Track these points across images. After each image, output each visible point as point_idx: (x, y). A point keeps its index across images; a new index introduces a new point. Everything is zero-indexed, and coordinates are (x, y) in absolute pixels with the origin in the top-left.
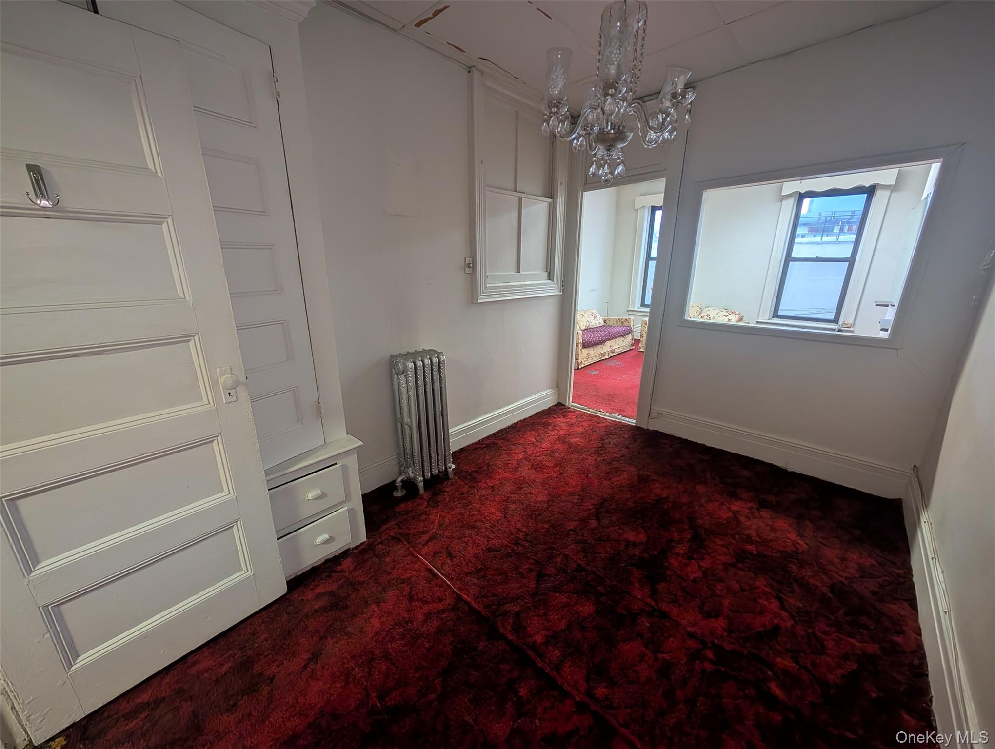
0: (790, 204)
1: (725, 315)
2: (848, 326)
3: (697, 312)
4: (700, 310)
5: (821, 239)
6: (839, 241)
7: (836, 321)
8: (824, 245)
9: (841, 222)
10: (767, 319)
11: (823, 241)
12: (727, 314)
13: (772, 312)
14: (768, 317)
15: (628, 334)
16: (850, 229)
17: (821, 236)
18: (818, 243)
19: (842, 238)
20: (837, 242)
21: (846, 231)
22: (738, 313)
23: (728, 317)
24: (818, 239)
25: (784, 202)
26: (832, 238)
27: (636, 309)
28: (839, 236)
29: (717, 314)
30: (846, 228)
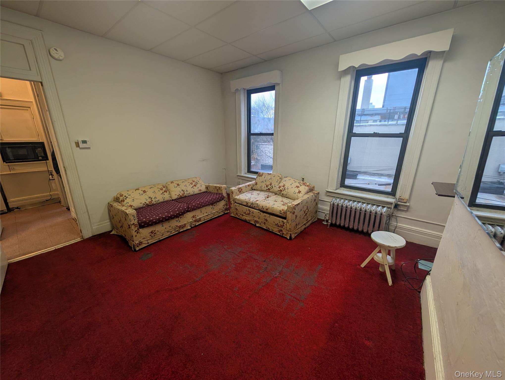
0: (347, 81)
1: (297, 187)
2: (404, 201)
3: (277, 182)
4: (279, 180)
5: (388, 123)
6: (398, 124)
7: (393, 193)
8: (389, 126)
9: (399, 112)
10: (335, 189)
11: (389, 124)
12: (299, 185)
13: (339, 182)
14: (335, 187)
15: (222, 200)
16: (404, 118)
17: (388, 121)
18: (386, 125)
19: (399, 122)
20: (397, 125)
21: (401, 118)
22: (308, 184)
23: (299, 189)
24: (386, 123)
25: (342, 79)
26: (394, 122)
27: (242, 175)
28: (398, 121)
29: (291, 185)
30: (402, 116)
